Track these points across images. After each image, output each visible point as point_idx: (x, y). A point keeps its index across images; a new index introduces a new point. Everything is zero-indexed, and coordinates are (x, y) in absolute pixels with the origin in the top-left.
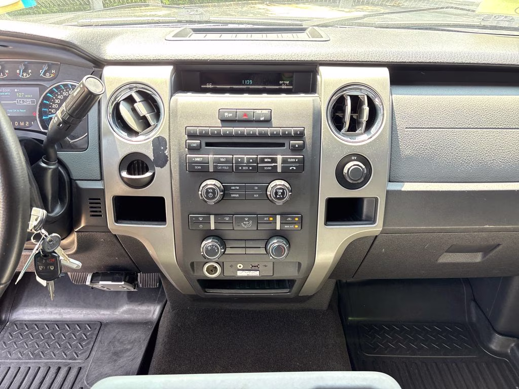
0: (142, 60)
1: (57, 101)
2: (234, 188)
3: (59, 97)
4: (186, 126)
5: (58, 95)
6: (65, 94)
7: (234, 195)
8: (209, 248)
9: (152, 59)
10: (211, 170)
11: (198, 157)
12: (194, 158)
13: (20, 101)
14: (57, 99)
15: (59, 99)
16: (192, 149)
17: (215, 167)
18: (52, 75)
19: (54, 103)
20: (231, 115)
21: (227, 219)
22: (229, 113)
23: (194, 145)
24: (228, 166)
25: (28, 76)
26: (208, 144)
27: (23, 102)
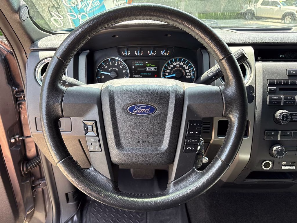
0: (234, 43)
1: (169, 68)
2: (295, 115)
3: (171, 66)
4: (267, 79)
5: (170, 65)
6: (174, 64)
7: (294, 119)
8: (279, 151)
9: (240, 42)
10: (282, 104)
11: (275, 97)
12: (273, 97)
13: (148, 68)
14: (169, 67)
15: (170, 67)
16: (271, 92)
17: (285, 102)
18: (168, 54)
19: (168, 69)
20: (294, 72)
21: (288, 133)
22: (293, 71)
23: (273, 90)
24: (292, 101)
25: (154, 55)
26: (280, 89)
27: (150, 69)
